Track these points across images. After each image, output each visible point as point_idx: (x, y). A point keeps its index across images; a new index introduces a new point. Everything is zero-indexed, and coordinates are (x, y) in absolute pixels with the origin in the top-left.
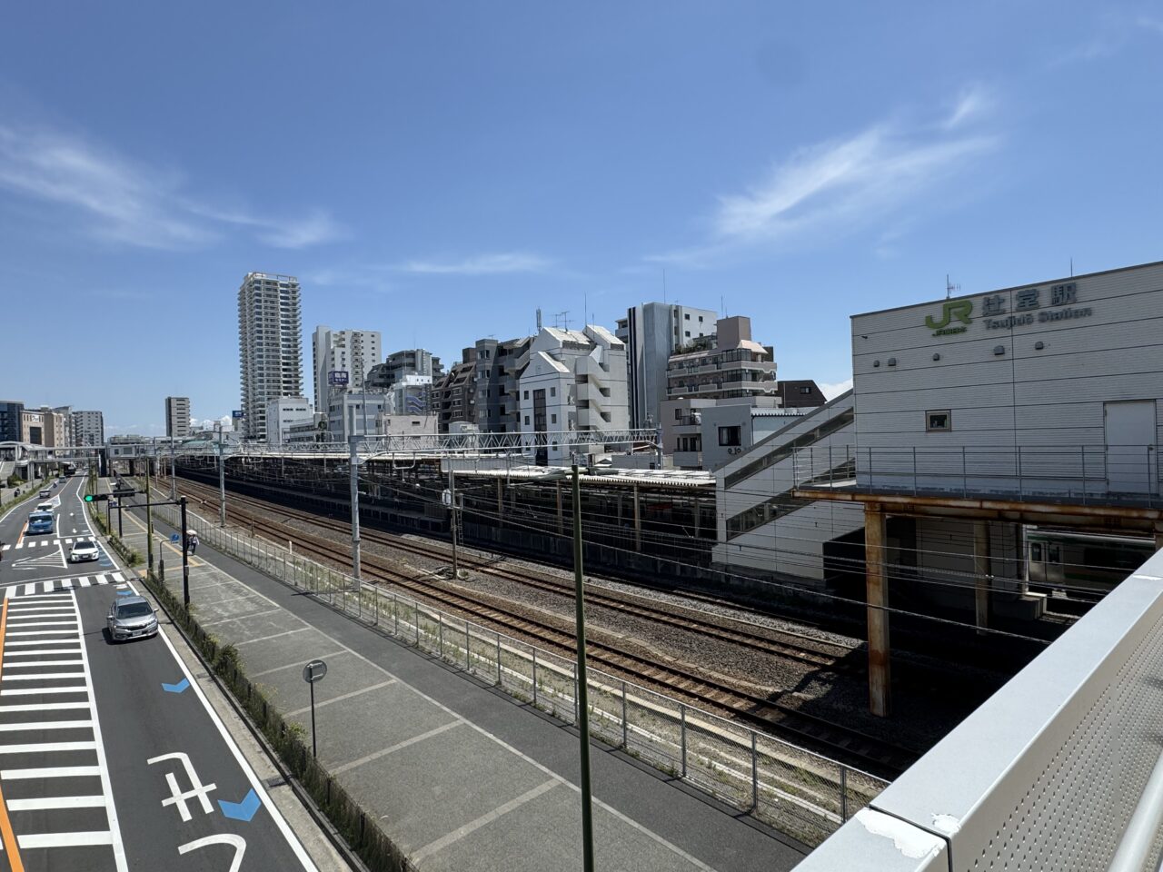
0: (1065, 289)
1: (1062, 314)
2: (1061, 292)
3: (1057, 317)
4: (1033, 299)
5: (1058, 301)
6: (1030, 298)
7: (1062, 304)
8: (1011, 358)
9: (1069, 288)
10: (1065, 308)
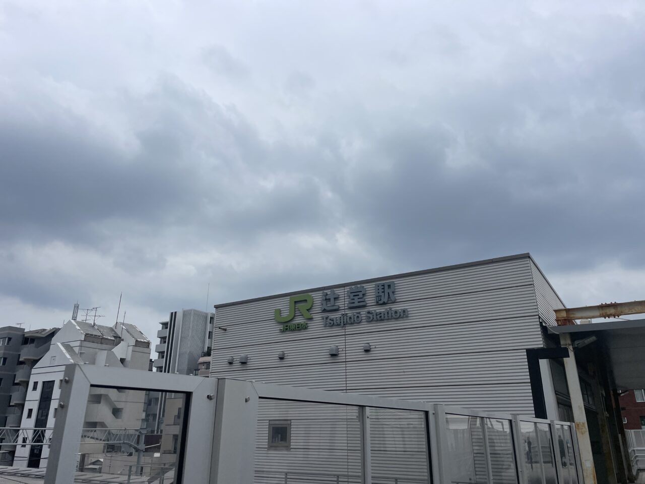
0: (386, 287)
1: (384, 314)
2: (383, 290)
3: (380, 317)
4: (361, 296)
5: (381, 300)
6: (358, 295)
7: (384, 304)
8: (344, 360)
9: (389, 286)
10: (387, 307)
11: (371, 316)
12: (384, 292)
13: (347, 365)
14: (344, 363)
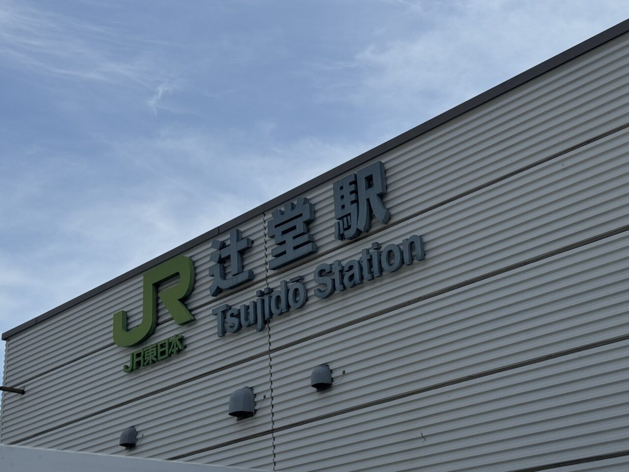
1: (361, 269)
2: (353, 197)
3: (351, 278)
4: (300, 228)
5: (349, 227)
6: (294, 228)
7: (358, 236)
8: (269, 428)
9: (369, 180)
10: (367, 244)
11: (327, 280)
12: (356, 201)
13: (277, 442)
14: (270, 436)
